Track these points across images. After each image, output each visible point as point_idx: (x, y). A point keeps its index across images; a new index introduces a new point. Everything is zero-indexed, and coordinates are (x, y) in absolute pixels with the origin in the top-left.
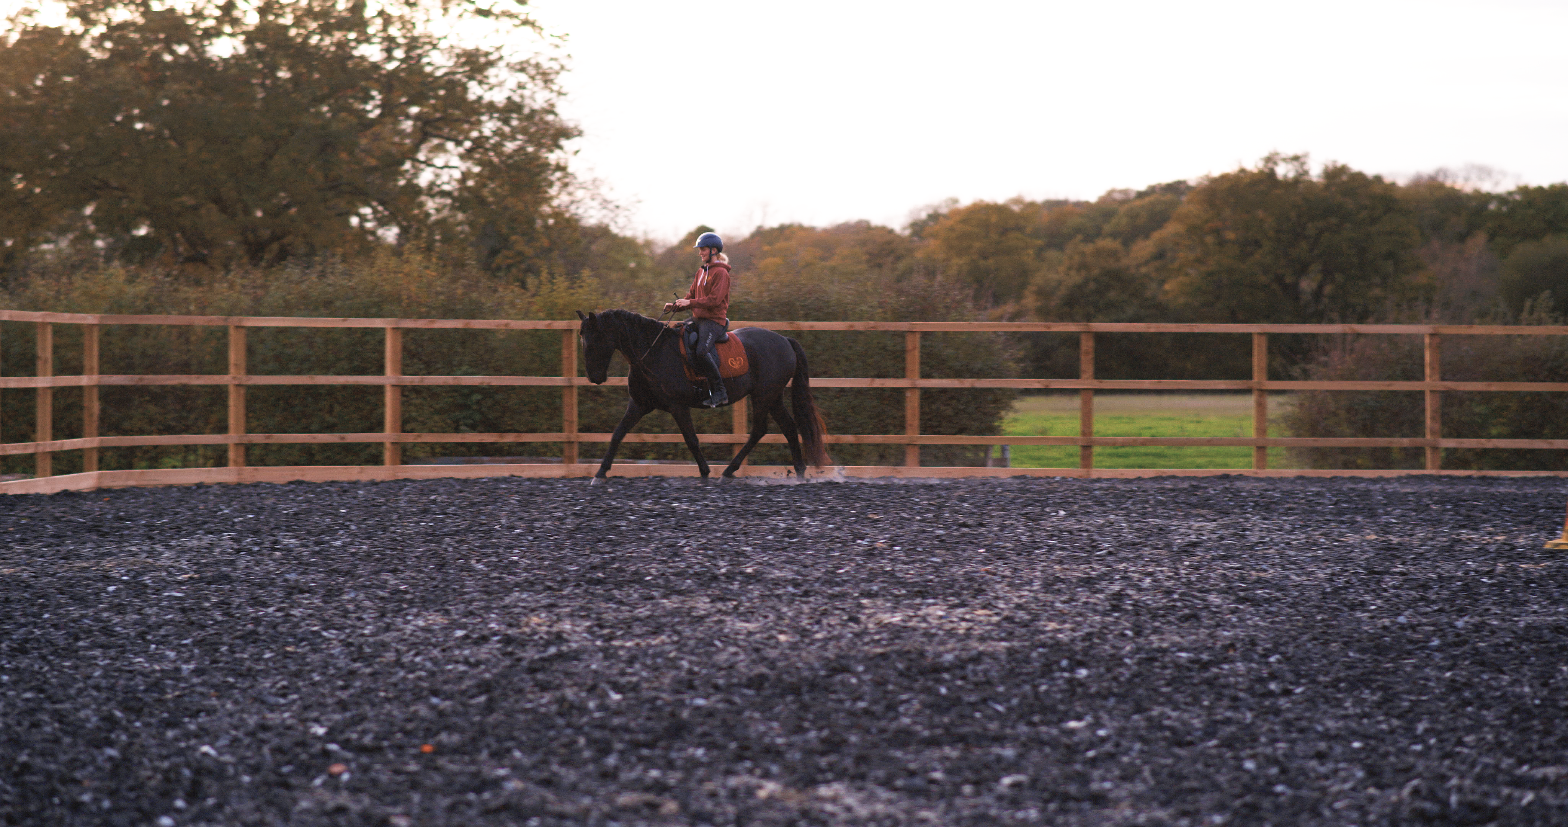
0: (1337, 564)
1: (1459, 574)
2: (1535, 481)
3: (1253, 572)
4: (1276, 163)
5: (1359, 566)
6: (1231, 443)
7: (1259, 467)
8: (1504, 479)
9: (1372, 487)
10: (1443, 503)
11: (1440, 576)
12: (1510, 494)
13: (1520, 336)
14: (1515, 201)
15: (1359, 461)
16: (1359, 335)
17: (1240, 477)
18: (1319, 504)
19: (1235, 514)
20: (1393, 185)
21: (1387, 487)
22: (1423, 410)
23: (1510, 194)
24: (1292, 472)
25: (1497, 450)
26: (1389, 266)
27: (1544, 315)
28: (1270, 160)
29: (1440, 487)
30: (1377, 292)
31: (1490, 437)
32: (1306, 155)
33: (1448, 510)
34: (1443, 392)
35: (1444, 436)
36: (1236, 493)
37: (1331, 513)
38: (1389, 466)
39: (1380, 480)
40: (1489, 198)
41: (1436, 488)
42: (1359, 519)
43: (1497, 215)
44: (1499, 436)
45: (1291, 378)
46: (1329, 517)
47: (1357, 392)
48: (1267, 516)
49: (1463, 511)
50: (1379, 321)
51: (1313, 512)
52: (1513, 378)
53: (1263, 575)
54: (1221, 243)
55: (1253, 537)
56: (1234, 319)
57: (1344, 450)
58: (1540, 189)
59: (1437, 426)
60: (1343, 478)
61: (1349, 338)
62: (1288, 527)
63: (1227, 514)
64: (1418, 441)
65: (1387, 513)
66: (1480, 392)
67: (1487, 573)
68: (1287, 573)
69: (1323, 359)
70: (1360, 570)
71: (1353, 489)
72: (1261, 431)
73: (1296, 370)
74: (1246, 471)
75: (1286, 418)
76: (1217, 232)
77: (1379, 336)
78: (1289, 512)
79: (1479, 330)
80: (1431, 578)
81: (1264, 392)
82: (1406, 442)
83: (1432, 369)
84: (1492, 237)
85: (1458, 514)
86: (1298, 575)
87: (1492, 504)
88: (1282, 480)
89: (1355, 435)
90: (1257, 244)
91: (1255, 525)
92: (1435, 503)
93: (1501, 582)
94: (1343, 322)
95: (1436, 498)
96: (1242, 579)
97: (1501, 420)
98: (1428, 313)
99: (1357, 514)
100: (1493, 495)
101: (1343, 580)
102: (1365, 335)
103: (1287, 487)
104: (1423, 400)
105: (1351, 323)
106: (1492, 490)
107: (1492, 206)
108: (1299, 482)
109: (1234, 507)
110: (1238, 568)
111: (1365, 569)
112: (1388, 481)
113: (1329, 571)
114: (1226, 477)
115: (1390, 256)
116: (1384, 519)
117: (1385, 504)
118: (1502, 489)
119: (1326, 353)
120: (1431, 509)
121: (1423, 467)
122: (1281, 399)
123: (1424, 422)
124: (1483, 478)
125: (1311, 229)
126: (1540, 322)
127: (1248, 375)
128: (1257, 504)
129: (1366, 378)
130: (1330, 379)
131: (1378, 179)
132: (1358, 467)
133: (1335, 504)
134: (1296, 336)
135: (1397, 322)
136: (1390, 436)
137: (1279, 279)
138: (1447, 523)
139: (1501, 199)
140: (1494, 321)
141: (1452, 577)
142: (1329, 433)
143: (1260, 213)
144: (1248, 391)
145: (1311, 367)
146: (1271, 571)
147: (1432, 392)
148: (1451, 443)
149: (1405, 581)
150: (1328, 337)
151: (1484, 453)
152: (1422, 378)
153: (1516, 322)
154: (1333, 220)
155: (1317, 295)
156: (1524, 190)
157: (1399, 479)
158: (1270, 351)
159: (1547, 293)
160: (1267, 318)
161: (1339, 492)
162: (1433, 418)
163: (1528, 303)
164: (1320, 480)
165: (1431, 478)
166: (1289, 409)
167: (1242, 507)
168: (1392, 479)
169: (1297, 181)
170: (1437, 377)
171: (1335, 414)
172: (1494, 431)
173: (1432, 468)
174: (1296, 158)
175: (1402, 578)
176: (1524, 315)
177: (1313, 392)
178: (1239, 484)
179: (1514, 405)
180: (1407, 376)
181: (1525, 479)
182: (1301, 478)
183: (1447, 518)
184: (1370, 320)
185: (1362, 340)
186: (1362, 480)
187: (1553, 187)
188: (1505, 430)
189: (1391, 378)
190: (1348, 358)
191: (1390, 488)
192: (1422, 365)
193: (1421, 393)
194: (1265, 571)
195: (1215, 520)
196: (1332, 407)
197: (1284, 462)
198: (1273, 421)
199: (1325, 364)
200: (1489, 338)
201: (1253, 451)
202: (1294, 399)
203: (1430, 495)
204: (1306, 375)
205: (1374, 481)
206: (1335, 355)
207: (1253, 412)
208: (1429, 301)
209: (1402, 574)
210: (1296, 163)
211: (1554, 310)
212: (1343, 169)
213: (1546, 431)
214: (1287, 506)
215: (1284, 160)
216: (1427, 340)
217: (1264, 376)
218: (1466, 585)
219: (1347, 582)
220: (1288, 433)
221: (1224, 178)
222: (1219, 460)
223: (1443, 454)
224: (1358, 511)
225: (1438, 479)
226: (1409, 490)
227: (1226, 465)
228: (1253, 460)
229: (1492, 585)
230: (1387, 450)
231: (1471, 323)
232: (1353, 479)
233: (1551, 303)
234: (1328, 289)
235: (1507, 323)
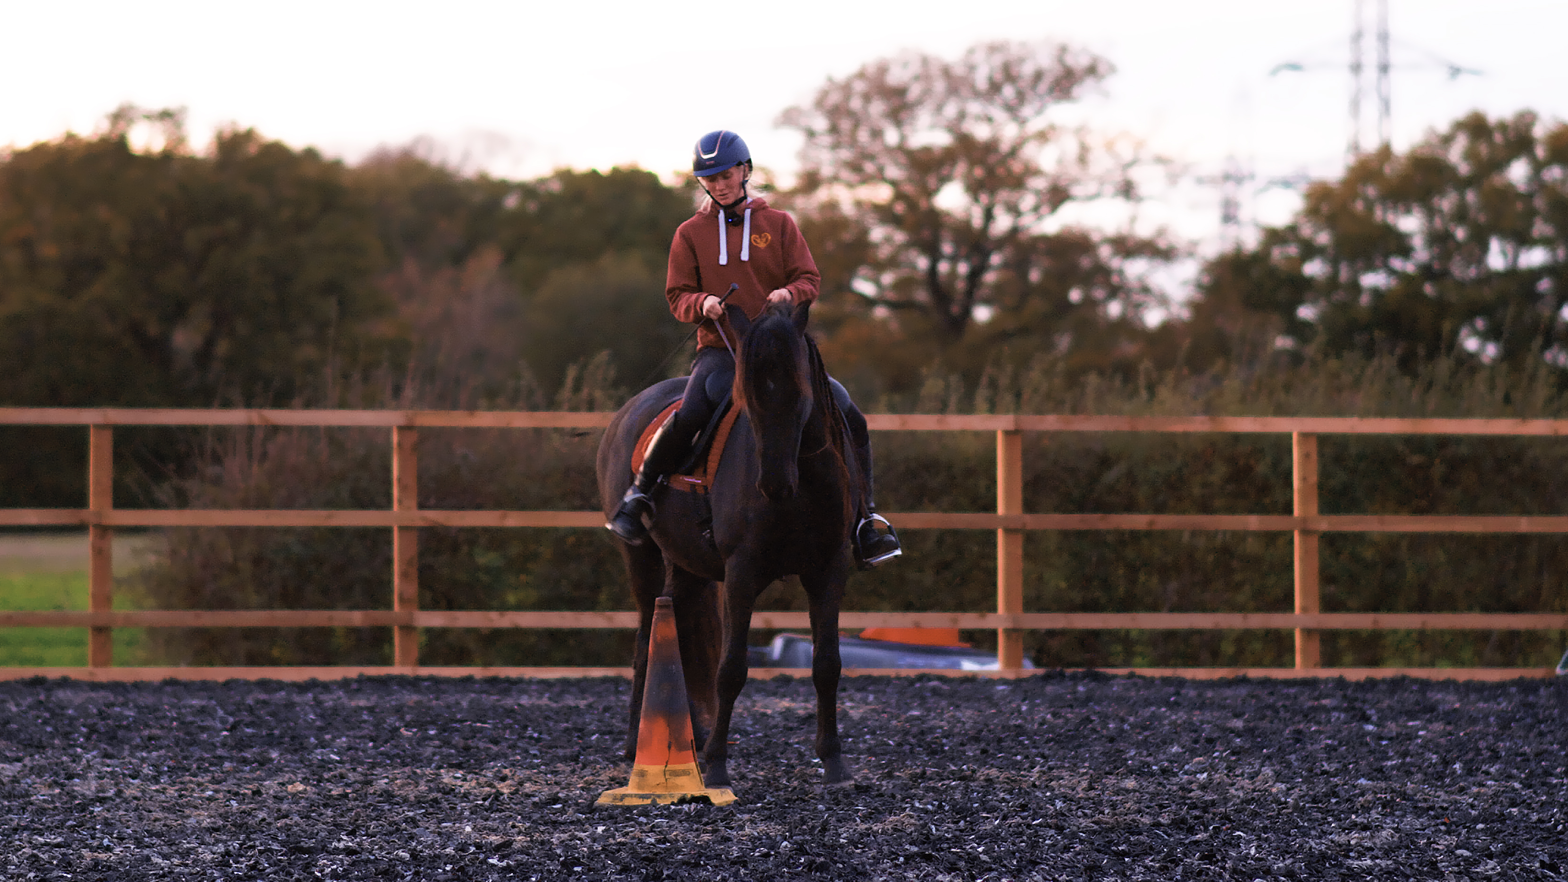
0: (234, 835)
1: (450, 850)
2: (582, 686)
3: (85, 852)
4: (130, 121)
5: (275, 839)
6: (47, 621)
7: (96, 664)
8: (530, 682)
9: (297, 698)
10: (422, 726)
11: (414, 855)
12: (539, 707)
13: (556, 430)
14: (551, 195)
15: (276, 652)
16: (275, 430)
17: (65, 683)
18: (203, 729)
19: (53, 747)
20: (336, 166)
21: (323, 697)
22: (389, 562)
23: (542, 181)
24: (155, 674)
25: (517, 632)
26: (330, 307)
27: (598, 394)
28: (121, 116)
29: (415, 697)
30: (308, 352)
31: (504, 607)
32: (183, 110)
33: (431, 738)
34: (422, 530)
35: (424, 607)
36: (56, 712)
37: (224, 745)
38: (328, 661)
39: (312, 685)
40: (504, 187)
41: (411, 698)
42: (274, 755)
43: (518, 216)
44: (520, 607)
45: (155, 504)
46: (220, 752)
47: (272, 530)
48: (110, 750)
49: (457, 739)
50: (309, 404)
51: (194, 743)
52: (545, 504)
53: (103, 856)
54: (33, 264)
55: (86, 788)
56: (55, 400)
57: (250, 634)
58: (594, 175)
59: (413, 590)
60: (247, 683)
61: (260, 435)
62: (146, 770)
63: (40, 747)
64: (379, 616)
65: (323, 745)
66: (486, 530)
67: (498, 848)
68: (146, 852)
69: (211, 470)
70: (275, 846)
71: (265, 703)
72: (102, 599)
73: (163, 492)
74: (75, 673)
75: (146, 576)
76: (26, 245)
77: (310, 431)
78: (149, 743)
79: (486, 419)
80: (401, 860)
81: (105, 530)
82: (357, 618)
83: (403, 488)
84: (509, 257)
85: (447, 743)
86: (165, 857)
87: (510, 727)
88: (138, 686)
89: (268, 606)
90: (96, 266)
91: (89, 767)
92: (408, 726)
93: (519, 864)
94: (249, 404)
95: (408, 717)
96: (66, 864)
97: (523, 577)
98: (397, 391)
99: (271, 745)
100: (509, 712)
101: (244, 863)
102: (288, 429)
103: (147, 700)
104: (389, 543)
105: (261, 406)
106: (509, 702)
107: (511, 202)
108: (168, 689)
109: (52, 736)
110: (58, 845)
111: (283, 844)
112: (326, 687)
113: (221, 848)
114: (38, 682)
115: (331, 288)
116: (318, 755)
117: (321, 729)
118: (525, 700)
119: (217, 460)
120: (401, 736)
121: (387, 661)
122: (138, 542)
123: (390, 582)
124: (493, 681)
125: (193, 239)
126: (591, 406)
127: (79, 500)
128: (93, 730)
129: (288, 504)
130: (225, 506)
131: (311, 154)
132: (274, 662)
133: (233, 728)
134: (165, 431)
135: (343, 404)
136: (330, 606)
137: (136, 330)
138: (430, 761)
139: (527, 191)
140: (512, 403)
141: (438, 857)
142: (225, 603)
143: (102, 212)
144: (78, 529)
145: (192, 485)
146: (117, 850)
147: (402, 529)
148: (436, 619)
149: (353, 864)
150: (222, 433)
151: (494, 636)
152: (386, 503)
153: (551, 405)
154: (232, 225)
155: (204, 356)
156: (566, 176)
157: (345, 684)
158: (118, 457)
159: (603, 356)
160: (114, 400)
161: (239, 707)
162: (404, 575)
163: (571, 373)
164: (205, 687)
165: (403, 682)
166: (151, 560)
167: (66, 735)
168: (335, 682)
169: (167, 157)
170: (413, 503)
171: (233, 569)
172: (511, 598)
173: (403, 663)
174: (166, 115)
175: (347, 860)
176: (566, 393)
177: (194, 532)
178: (62, 695)
179: (546, 551)
180: (361, 502)
181: (565, 683)
182: (172, 682)
183: (429, 751)
184: (297, 401)
185: (281, 438)
186: (280, 686)
187: (616, 173)
188: (533, 595)
189: (332, 504)
190: (255, 468)
191: (329, 700)
192: (388, 483)
193: (386, 532)
194: (108, 849)
195: (19, 760)
196: (228, 556)
197: (141, 654)
198: (120, 582)
199: (217, 481)
200: (505, 433)
201: (88, 636)
202: (163, 543)
203: (399, 711)
204: (182, 501)
205: (302, 688)
206: (234, 465)
207: (88, 566)
208: (399, 367)
209: (349, 851)
210: (167, 125)
211: (616, 384)
212: (249, 136)
213: (603, 597)
214: (146, 733)
215: (149, 117)
216: (395, 438)
217: (108, 500)
218: (461, 869)
219: (253, 867)
220: (151, 601)
221: (40, 150)
222: (28, 651)
223: (423, 639)
224: (272, 741)
225: (413, 683)
226: (362, 703)
227: (40, 662)
228: (88, 650)
229: (508, 869)
230: (325, 632)
231: (472, 408)
232: (264, 685)
233: (612, 373)
234: (222, 348)
235: (534, 408)
